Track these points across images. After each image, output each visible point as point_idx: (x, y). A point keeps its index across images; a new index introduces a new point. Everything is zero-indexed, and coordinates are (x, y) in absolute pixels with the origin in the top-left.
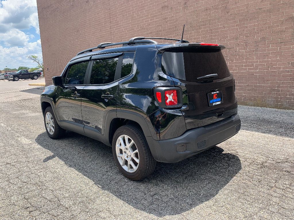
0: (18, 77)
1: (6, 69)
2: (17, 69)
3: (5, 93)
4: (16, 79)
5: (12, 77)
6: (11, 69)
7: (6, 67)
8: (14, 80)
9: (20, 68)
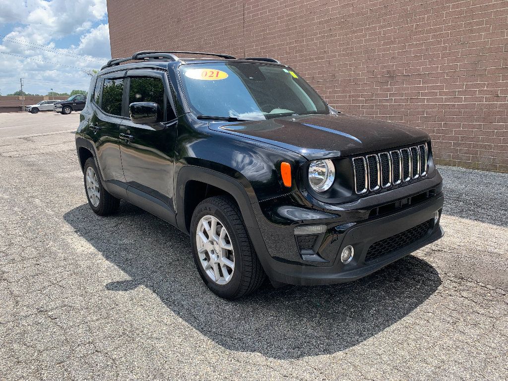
0: (70, 107)
1: (51, 93)
2: (70, 94)
3: (47, 135)
4: (67, 110)
5: (60, 107)
6: (58, 94)
7: (51, 91)
8: (63, 113)
9: (74, 92)
